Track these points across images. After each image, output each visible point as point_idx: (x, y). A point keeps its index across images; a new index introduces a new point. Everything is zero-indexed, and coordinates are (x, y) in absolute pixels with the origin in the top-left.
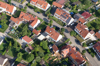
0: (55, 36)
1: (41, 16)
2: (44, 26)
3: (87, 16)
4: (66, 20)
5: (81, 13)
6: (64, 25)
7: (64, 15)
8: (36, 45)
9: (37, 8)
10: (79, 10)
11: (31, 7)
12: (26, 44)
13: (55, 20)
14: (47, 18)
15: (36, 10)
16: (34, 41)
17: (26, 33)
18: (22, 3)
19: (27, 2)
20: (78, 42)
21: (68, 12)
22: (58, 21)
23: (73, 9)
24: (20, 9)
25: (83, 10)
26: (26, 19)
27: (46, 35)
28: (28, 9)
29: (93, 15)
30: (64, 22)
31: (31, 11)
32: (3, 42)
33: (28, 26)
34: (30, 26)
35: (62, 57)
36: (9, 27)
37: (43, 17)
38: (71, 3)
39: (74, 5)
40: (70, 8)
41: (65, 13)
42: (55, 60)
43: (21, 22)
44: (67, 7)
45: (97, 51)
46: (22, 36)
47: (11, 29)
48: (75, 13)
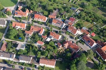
0: (57, 36)
1: (43, 26)
2: (48, 32)
3: (73, 20)
4: (60, 25)
5: (68, 19)
6: (60, 29)
7: (58, 23)
9: (39, 21)
10: (66, 17)
11: (35, 22)
12: (40, 46)
13: (53, 27)
14: (48, 26)
15: (39, 23)
17: (38, 39)
18: (29, 20)
19: (32, 19)
20: (71, 37)
21: (60, 20)
22: (56, 27)
24: (29, 24)
25: (69, 17)
26: (35, 30)
27: (51, 37)
28: (34, 24)
29: (76, 18)
30: (59, 27)
31: (36, 24)
32: (25, 48)
33: (38, 34)
34: (39, 34)
35: (65, 49)
36: (26, 38)
37: (45, 26)
38: (60, 14)
39: (63, 15)
40: (60, 17)
41: (59, 21)
42: (61, 51)
43: (32, 33)
44: (58, 17)
45: (85, 41)
46: (36, 41)
47: (28, 38)
48: (64, 20)
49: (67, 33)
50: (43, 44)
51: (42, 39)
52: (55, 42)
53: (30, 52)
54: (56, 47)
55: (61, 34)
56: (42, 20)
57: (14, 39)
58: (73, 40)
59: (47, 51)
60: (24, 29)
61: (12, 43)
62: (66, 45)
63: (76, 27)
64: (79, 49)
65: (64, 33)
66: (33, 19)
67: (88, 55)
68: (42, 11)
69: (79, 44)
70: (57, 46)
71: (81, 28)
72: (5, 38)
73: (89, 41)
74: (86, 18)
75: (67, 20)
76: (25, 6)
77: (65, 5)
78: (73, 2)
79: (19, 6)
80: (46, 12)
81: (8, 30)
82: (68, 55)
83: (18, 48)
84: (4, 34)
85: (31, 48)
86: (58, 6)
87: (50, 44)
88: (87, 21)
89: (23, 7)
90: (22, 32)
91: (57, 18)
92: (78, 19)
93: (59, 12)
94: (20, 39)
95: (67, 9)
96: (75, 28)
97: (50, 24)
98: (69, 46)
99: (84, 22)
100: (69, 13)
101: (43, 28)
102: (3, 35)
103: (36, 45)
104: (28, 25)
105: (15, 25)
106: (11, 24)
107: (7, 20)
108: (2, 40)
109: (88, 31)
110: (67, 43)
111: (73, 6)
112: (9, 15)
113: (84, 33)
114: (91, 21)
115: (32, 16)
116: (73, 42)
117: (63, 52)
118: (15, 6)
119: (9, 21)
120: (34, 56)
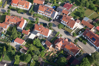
0: (45, 32)
1: (25, 16)
2: (32, 24)
3: (69, 7)
4: (50, 15)
5: (62, 5)
6: (50, 20)
7: (48, 11)
8: (29, 45)
9: (19, 9)
10: (59, 3)
11: (13, 10)
12: (20, 46)
13: (40, 17)
14: (32, 17)
15: (19, 11)
16: (26, 41)
17: (17, 35)
18: (3, 7)
19: (8, 5)
20: (67, 33)
21: (50, 6)
22: (44, 18)
23: (54, 3)
24: (4, 13)
25: (63, 2)
26: (13, 22)
27: (36, 33)
28: (12, 12)
29: (74, 5)
30: (49, 17)
31: (15, 13)
33: (16, 28)
34: (18, 28)
35: (57, 50)
37: (27, 17)
40: (51, 3)
41: (48, 8)
42: (51, 55)
43: (8, 26)
44: (47, 2)
45: (87, 38)
46: (13, 39)
47: (1, 34)
48: (57, 7)
49: (61, 26)
50: (24, 43)
51: (23, 35)
52: (42, 41)
53: (3, 56)
54: (43, 48)
55: (52, 27)
56: (24, 6)
59: (29, 54)
62: (59, 45)
63: (74, 18)
64: (79, 51)
65: (55, 26)
66: (11, 5)
67: (93, 61)
69: (79, 43)
70: (45, 46)
71: (81, 19)
73: (94, 39)
74: (88, 4)
75: (60, 7)
82: (62, 61)
85: (5, 49)
87: (34, 44)
88: (90, 8)
91: (45, 4)
92: (77, 5)
96: (72, 19)
97: (35, 13)
98: (63, 47)
99: (85, 9)
101: (24, 19)
103: (14, 44)
104: (2, 14)
109: (92, 23)
113: (86, 27)
114: (96, 9)
115: (9, 1)
116: (69, 40)
117: (55, 55)
120: (10, 62)
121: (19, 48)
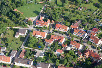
0: (77, 46)
1: (64, 36)
2: (69, 41)
3: (96, 30)
4: (82, 35)
5: (91, 29)
8: (66, 54)
9: (60, 31)
10: (89, 28)
11: (56, 32)
13: (75, 37)
14: (69, 36)
15: (60, 33)
16: (64, 52)
17: (58, 47)
18: (49, 30)
19: (53, 29)
20: (93, 47)
21: (82, 30)
22: (77, 37)
23: (85, 28)
24: (50, 34)
25: (92, 27)
26: (56, 39)
27: (71, 47)
29: (99, 29)
30: (81, 37)
31: (57, 34)
32: (44, 56)
33: (58, 43)
35: (85, 58)
36: (45, 47)
37: (66, 36)
38: (83, 25)
39: (85, 25)
40: (83, 28)
42: (81, 61)
43: (52, 42)
46: (55, 50)
47: (47, 47)
48: (87, 30)
49: (89, 42)
51: (62, 48)
52: (75, 52)
53: (48, 60)
54: (76, 56)
55: (83, 43)
56: (64, 29)
57: (33, 47)
58: (95, 50)
60: (44, 38)
61: (30, 51)
62: (87, 54)
63: (99, 37)
64: (100, 58)
65: (85, 43)
66: (55, 29)
68: (64, 22)
69: (101, 53)
72: (24, 46)
75: (89, 31)
76: (47, 17)
77: (89, 16)
78: (98, 14)
79: (40, 17)
80: (68, 22)
81: (28, 39)
82: (88, 64)
83: (36, 56)
84: (24, 43)
86: (81, 17)
87: (70, 53)
89: (45, 18)
90: (42, 41)
91: (79, 28)
93: (81, 23)
94: (40, 47)
95: (90, 20)
96: (97, 38)
97: (71, 34)
98: (90, 55)
100: (92, 24)
102: (22, 43)
103: (56, 53)
104: (48, 35)
105: (35, 34)
106: (31, 33)
107: (28, 30)
108: (21, 47)
110: (88, 52)
111: (97, 18)
112: (30, 25)
115: (54, 26)
116: (94, 52)
117: (84, 61)
118: (37, 17)
119: (30, 30)
120: (53, 64)
121: (59, 55)
